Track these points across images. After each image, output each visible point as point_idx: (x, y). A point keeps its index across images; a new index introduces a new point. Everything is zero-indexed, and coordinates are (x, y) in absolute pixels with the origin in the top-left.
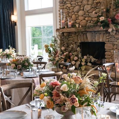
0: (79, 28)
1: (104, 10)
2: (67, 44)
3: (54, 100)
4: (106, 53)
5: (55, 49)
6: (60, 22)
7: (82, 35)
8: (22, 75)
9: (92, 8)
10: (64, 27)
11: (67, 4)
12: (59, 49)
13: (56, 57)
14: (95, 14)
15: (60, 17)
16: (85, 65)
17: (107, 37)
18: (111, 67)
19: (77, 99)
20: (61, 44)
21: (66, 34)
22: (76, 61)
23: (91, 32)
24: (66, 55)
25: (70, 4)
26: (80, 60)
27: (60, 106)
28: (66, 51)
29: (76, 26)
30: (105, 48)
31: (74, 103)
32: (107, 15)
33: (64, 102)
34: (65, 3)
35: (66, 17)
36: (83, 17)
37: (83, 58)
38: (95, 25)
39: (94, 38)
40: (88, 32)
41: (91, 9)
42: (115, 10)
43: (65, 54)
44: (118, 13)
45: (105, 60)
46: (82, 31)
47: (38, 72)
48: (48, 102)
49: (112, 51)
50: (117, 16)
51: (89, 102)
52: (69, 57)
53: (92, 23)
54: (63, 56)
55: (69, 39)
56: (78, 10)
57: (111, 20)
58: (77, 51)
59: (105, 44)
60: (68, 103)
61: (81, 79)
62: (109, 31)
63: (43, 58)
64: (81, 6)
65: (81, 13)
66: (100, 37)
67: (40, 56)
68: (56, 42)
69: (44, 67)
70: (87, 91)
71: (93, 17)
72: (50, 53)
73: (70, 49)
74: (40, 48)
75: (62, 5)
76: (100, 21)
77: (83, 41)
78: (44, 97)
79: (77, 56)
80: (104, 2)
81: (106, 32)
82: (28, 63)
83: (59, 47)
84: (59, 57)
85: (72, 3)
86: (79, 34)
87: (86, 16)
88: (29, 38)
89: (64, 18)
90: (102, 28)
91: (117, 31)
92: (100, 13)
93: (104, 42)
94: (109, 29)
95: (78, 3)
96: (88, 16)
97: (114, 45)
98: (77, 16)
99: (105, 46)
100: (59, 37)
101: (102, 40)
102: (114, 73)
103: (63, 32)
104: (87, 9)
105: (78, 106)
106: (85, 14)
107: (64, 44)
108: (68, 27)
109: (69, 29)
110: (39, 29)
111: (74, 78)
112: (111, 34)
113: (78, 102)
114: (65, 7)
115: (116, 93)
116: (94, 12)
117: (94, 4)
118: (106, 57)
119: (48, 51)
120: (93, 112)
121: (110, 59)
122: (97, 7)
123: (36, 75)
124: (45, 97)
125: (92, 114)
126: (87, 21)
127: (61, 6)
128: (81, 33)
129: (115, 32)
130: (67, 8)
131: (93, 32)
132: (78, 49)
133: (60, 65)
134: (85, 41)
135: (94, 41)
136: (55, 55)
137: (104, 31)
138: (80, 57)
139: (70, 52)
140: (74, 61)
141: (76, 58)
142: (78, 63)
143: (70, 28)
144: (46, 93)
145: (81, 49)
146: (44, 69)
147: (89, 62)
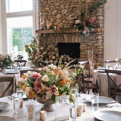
0: (57, 30)
1: (80, 14)
2: (46, 44)
3: (35, 90)
4: (81, 53)
5: (35, 49)
6: (39, 24)
7: (59, 36)
8: (3, 71)
9: (69, 12)
10: (43, 29)
11: (46, 7)
12: (38, 49)
13: (35, 57)
14: (72, 18)
15: (39, 19)
16: (62, 63)
17: (82, 39)
18: (85, 66)
19: (57, 89)
20: (40, 44)
21: (45, 35)
22: (54, 60)
23: (68, 33)
24: (45, 55)
25: (48, 8)
26: (57, 59)
27: (41, 96)
28: (45, 51)
29: (54, 28)
30: (80, 48)
31: (54, 92)
32: (82, 19)
33: (45, 91)
34: (44, 7)
35: (45, 20)
36: (61, 20)
37: (60, 57)
38: (71, 27)
39: (70, 39)
40: (65, 33)
41: (67, 13)
42: (89, 14)
43: (44, 53)
44: (92, 17)
45: (80, 59)
46: (59, 33)
47: (19, 69)
48: (29, 92)
49: (86, 51)
50: (91, 20)
51: (68, 91)
52: (48, 57)
53: (69, 26)
54: (41, 56)
55: (47, 40)
56: (56, 13)
57: (86, 24)
58: (54, 51)
59: (81, 45)
60: (48, 92)
61: (61, 71)
62: (84, 33)
63: (23, 57)
64: (58, 9)
65: (58, 16)
66: (76, 38)
67: (21, 56)
68: (35, 43)
69: (24, 65)
70: (66, 81)
71: (70, 20)
72: (30, 52)
73: (48, 49)
74: (19, 49)
75: (41, 8)
76: (76, 24)
77: (60, 42)
78: (25, 88)
79: (55, 55)
80: (79, 7)
81: (81, 34)
82: (9, 60)
83: (38, 47)
84: (38, 57)
85: (50, 7)
86: (57, 35)
87: (63, 19)
88: (10, 39)
89: (43, 20)
90: (78, 30)
91: (91, 33)
92: (76, 16)
93: (79, 43)
94: (84, 31)
95: (56, 7)
96: (65, 19)
97: (88, 45)
98: (55, 19)
99: (80, 47)
100: (38, 38)
101: (77, 41)
102: (88, 71)
103: (42, 33)
104: (64, 13)
105: (58, 94)
106: (62, 18)
107: (43, 45)
108: (46, 29)
109: (48, 31)
110: (18, 32)
111: (54, 70)
112: (85, 35)
113: (57, 91)
114: (44, 10)
115: (90, 87)
116: (70, 16)
117: (70, 8)
118: (81, 56)
119: (28, 50)
120: (71, 100)
121: (85, 59)
122: (73, 11)
123: (17, 71)
124: (27, 88)
125: (71, 102)
126: (64, 24)
127: (40, 10)
128: (59, 35)
129: (89, 34)
130: (46, 11)
131: (70, 34)
132: (55, 49)
133: (39, 63)
134: (62, 42)
135: (70, 42)
136: (34, 54)
137: (79, 33)
138: (57, 56)
139: (48, 52)
140: (52, 60)
141: (54, 57)
142: (56, 62)
143: (48, 29)
144: (28, 84)
145: (58, 49)
146: (25, 66)
147: (65, 61)
